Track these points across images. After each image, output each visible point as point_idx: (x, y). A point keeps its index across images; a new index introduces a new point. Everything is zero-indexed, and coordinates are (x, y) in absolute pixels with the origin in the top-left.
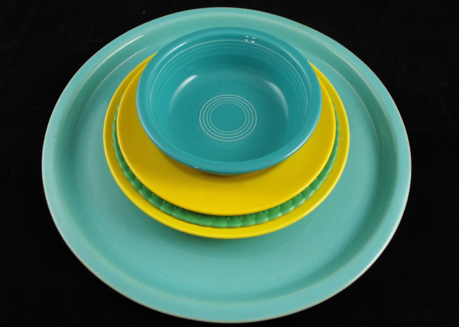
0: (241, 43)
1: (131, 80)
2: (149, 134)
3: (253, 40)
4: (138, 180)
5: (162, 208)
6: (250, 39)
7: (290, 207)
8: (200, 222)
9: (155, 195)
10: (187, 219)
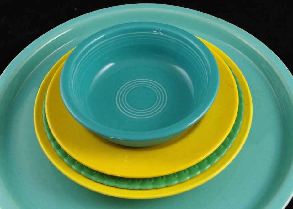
0: (150, 34)
1: (57, 69)
2: (71, 112)
3: (161, 32)
4: (63, 149)
5: (83, 173)
6: (158, 31)
7: (197, 172)
8: (117, 185)
9: (78, 162)
10: (105, 182)
